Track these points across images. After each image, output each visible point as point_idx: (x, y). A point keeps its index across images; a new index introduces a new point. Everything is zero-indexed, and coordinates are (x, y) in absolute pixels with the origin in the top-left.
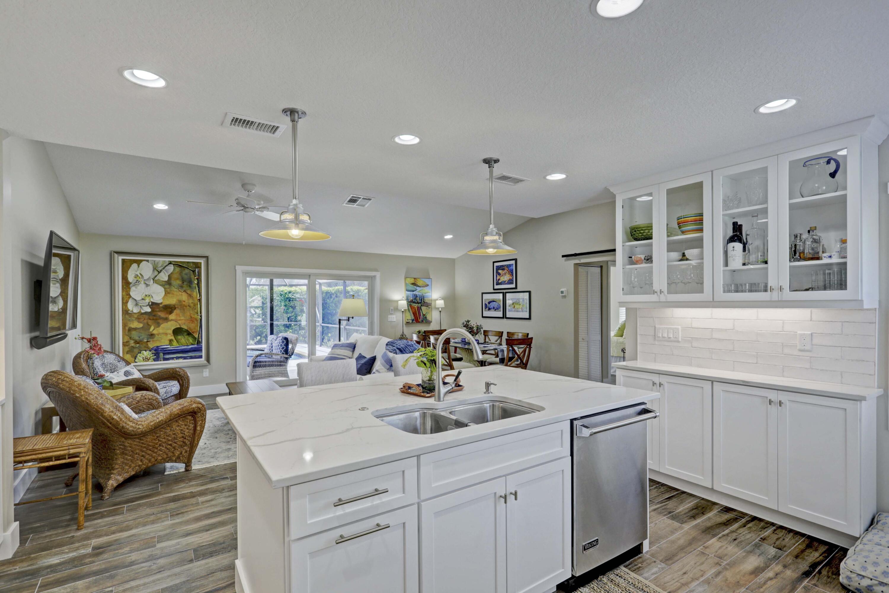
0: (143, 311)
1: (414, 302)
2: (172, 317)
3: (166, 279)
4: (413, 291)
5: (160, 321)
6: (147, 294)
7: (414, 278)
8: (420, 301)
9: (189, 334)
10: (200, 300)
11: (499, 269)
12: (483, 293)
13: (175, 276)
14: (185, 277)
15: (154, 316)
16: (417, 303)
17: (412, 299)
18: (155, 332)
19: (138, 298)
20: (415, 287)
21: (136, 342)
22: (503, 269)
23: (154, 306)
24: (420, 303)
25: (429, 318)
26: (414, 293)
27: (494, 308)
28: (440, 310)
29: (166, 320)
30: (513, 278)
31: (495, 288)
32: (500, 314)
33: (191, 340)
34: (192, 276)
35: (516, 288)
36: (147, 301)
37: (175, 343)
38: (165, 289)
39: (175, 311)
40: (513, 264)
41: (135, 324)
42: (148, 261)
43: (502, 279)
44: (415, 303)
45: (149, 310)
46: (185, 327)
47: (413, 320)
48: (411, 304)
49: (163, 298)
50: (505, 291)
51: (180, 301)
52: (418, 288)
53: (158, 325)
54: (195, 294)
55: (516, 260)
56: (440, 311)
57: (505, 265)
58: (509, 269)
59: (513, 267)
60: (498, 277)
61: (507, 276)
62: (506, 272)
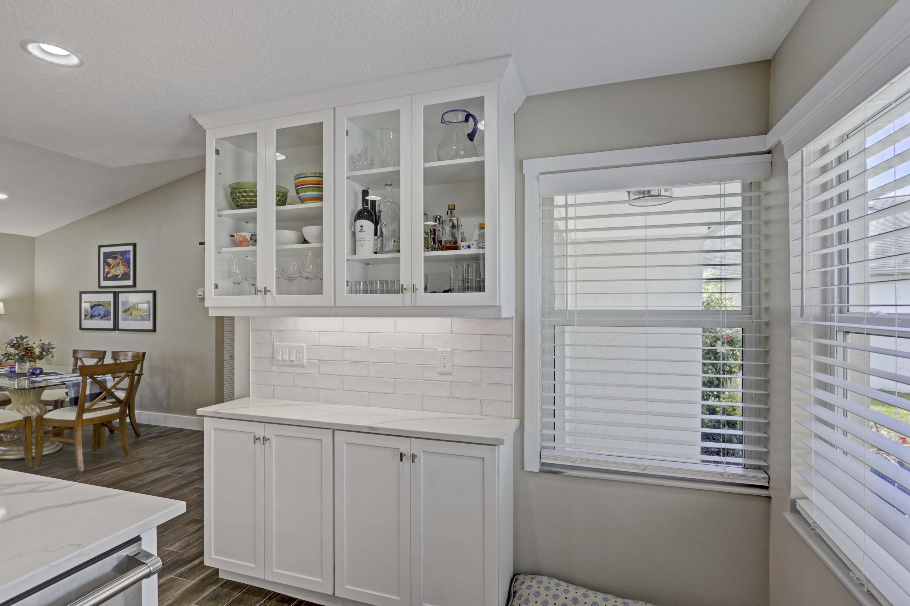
11: (108, 258)
12: (81, 293)
22: (115, 258)
27: (99, 315)
30: (130, 271)
31: (101, 285)
32: (109, 324)
35: (134, 285)
40: (129, 251)
43: (113, 272)
50: (116, 290)
55: (134, 245)
57: (118, 252)
58: (124, 257)
59: (130, 255)
60: (107, 269)
61: (121, 267)
62: (120, 263)
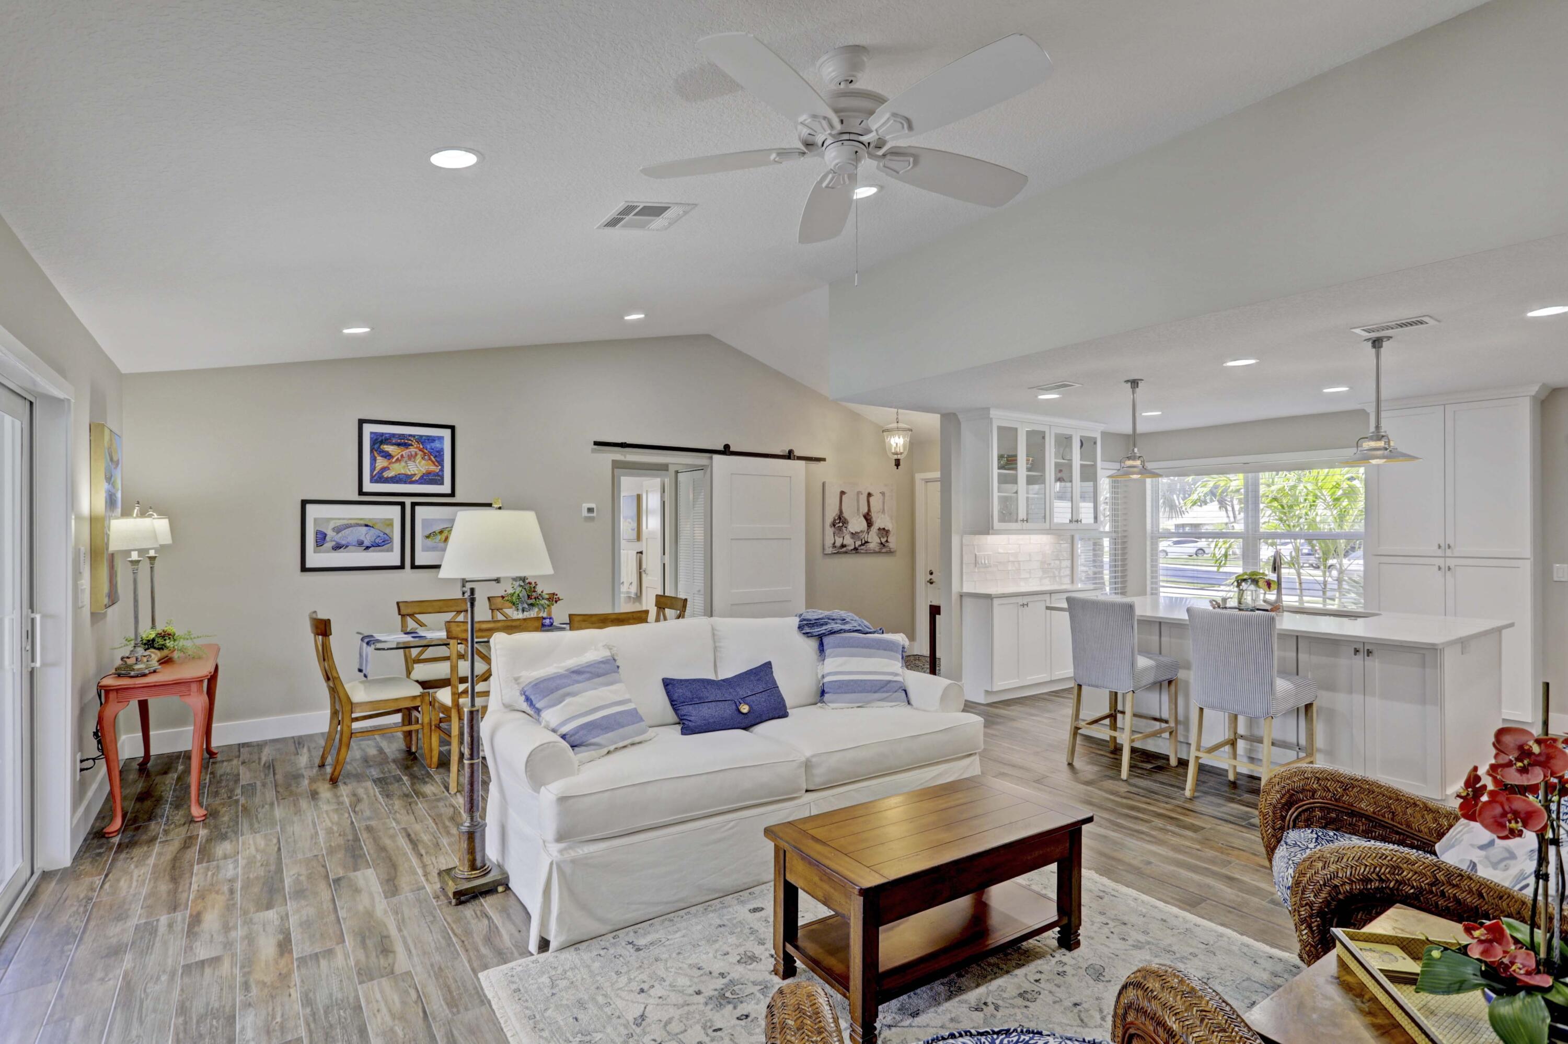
11: (382, 443)
12: (305, 502)
27: (360, 543)
31: (365, 490)
32: (386, 558)
35: (453, 494)
40: (441, 438)
43: (396, 469)
50: (408, 501)
55: (454, 429)
57: (414, 436)
58: (429, 447)
59: (442, 443)
60: (381, 462)
61: (419, 463)
62: (416, 454)
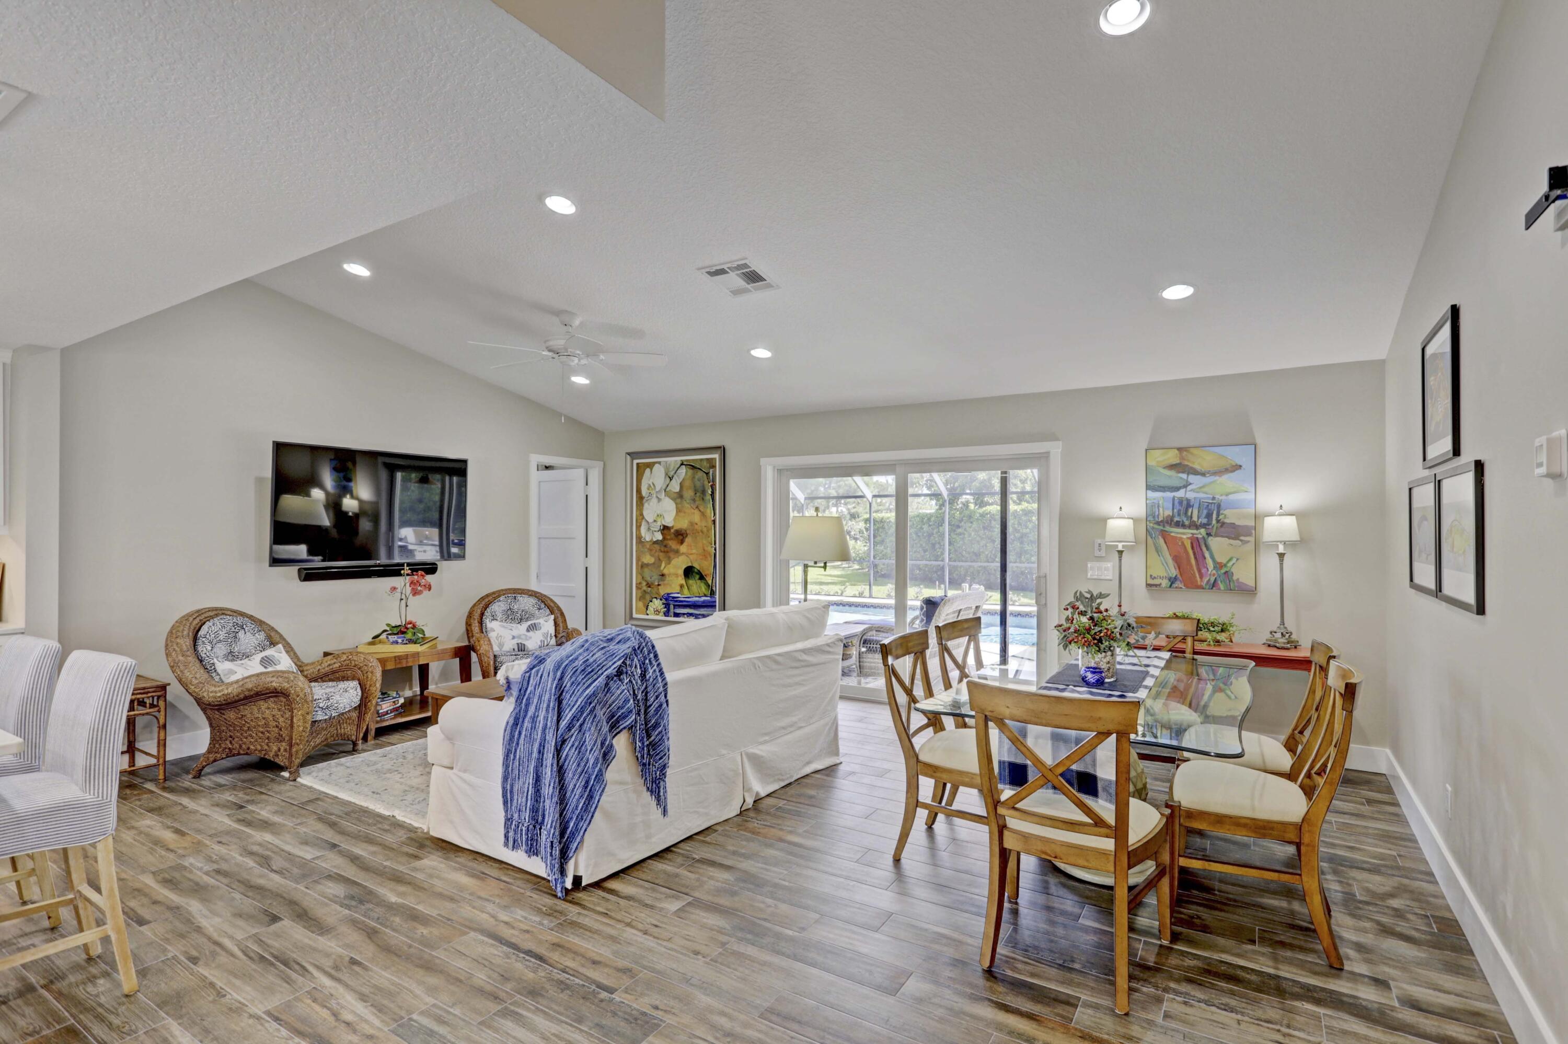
0: (655, 540)
1: (1178, 524)
2: (683, 548)
3: (677, 489)
4: (1177, 489)
5: (671, 555)
6: (659, 512)
7: (1180, 449)
8: (1205, 521)
9: (702, 578)
10: (714, 522)
13: (688, 483)
14: (698, 484)
15: (665, 546)
16: (1189, 527)
17: (1169, 512)
18: (666, 571)
19: (650, 520)
20: (1184, 476)
21: (649, 585)
23: (665, 532)
24: (1203, 526)
25: (1243, 574)
26: (1180, 494)
28: (1281, 549)
29: (677, 552)
31: (1426, 458)
33: (703, 588)
34: (706, 482)
35: (1457, 449)
36: (659, 524)
37: (686, 590)
38: (676, 504)
39: (687, 540)
41: (648, 559)
42: (659, 463)
44: (1184, 526)
45: (659, 537)
46: (696, 565)
47: (1173, 581)
48: (1168, 528)
49: (675, 519)
50: (1439, 470)
51: (692, 524)
52: (1192, 478)
53: (669, 560)
54: (709, 511)
56: (1281, 556)
